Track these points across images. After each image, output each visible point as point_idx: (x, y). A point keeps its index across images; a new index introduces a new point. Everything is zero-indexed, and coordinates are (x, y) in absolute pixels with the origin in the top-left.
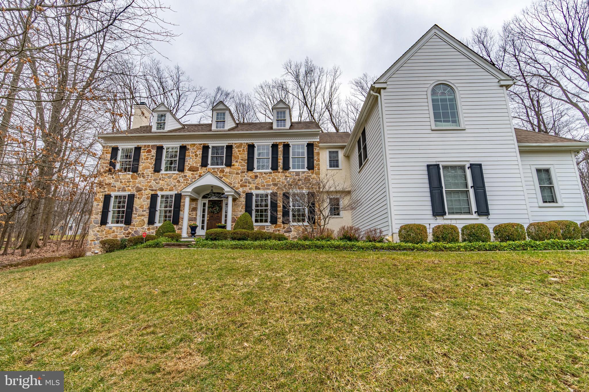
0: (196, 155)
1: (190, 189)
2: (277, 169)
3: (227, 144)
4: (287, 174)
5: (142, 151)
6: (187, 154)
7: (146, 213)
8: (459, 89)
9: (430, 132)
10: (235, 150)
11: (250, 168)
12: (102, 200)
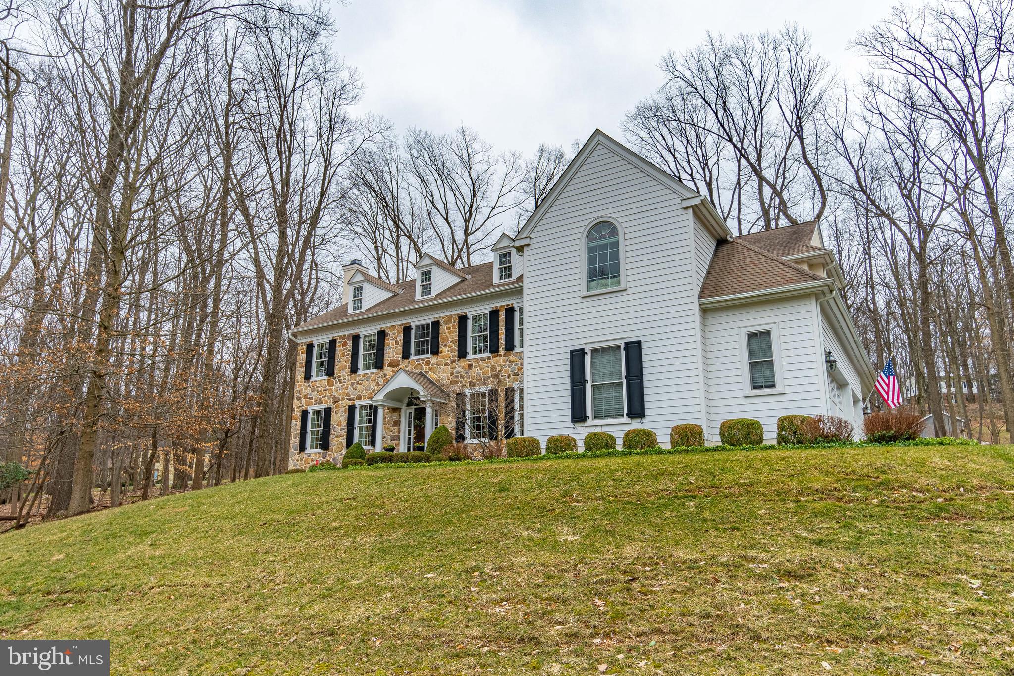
0: (397, 343)
1: (381, 396)
2: (497, 351)
3: (433, 320)
4: (512, 358)
5: (338, 344)
6: (386, 342)
7: (344, 433)
8: (624, 225)
9: (579, 300)
10: (443, 328)
11: (462, 354)
12: (300, 417)
